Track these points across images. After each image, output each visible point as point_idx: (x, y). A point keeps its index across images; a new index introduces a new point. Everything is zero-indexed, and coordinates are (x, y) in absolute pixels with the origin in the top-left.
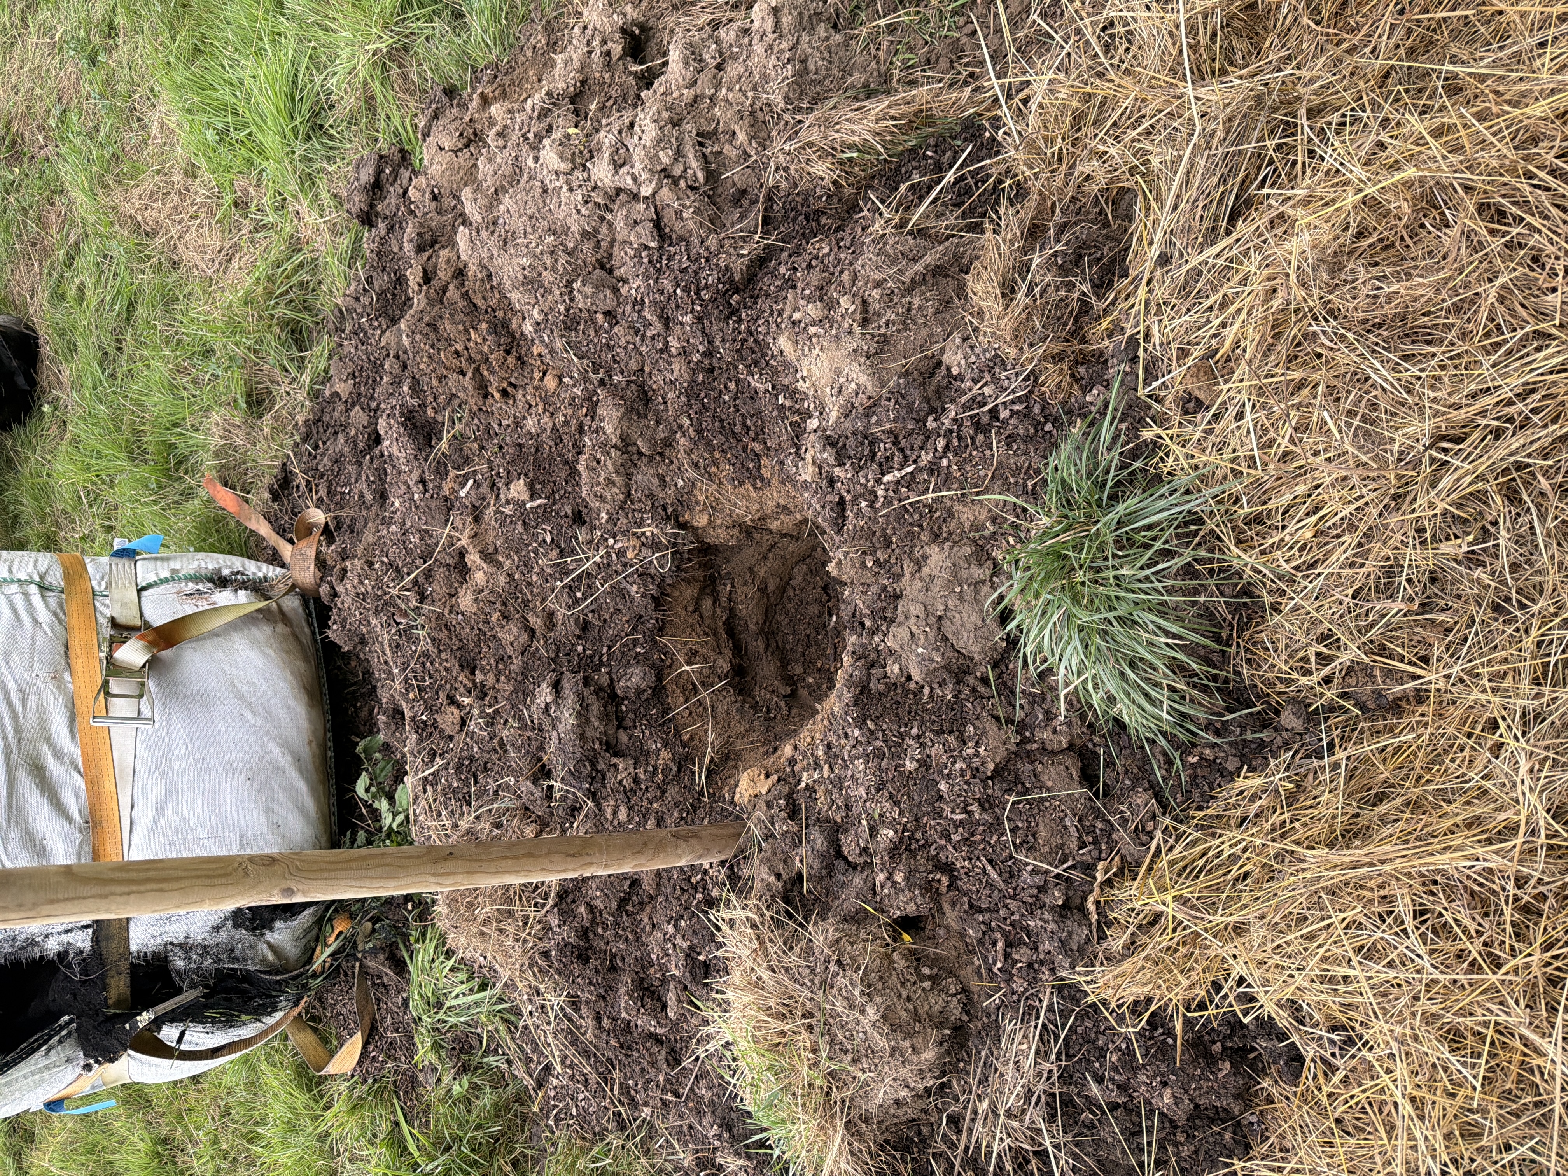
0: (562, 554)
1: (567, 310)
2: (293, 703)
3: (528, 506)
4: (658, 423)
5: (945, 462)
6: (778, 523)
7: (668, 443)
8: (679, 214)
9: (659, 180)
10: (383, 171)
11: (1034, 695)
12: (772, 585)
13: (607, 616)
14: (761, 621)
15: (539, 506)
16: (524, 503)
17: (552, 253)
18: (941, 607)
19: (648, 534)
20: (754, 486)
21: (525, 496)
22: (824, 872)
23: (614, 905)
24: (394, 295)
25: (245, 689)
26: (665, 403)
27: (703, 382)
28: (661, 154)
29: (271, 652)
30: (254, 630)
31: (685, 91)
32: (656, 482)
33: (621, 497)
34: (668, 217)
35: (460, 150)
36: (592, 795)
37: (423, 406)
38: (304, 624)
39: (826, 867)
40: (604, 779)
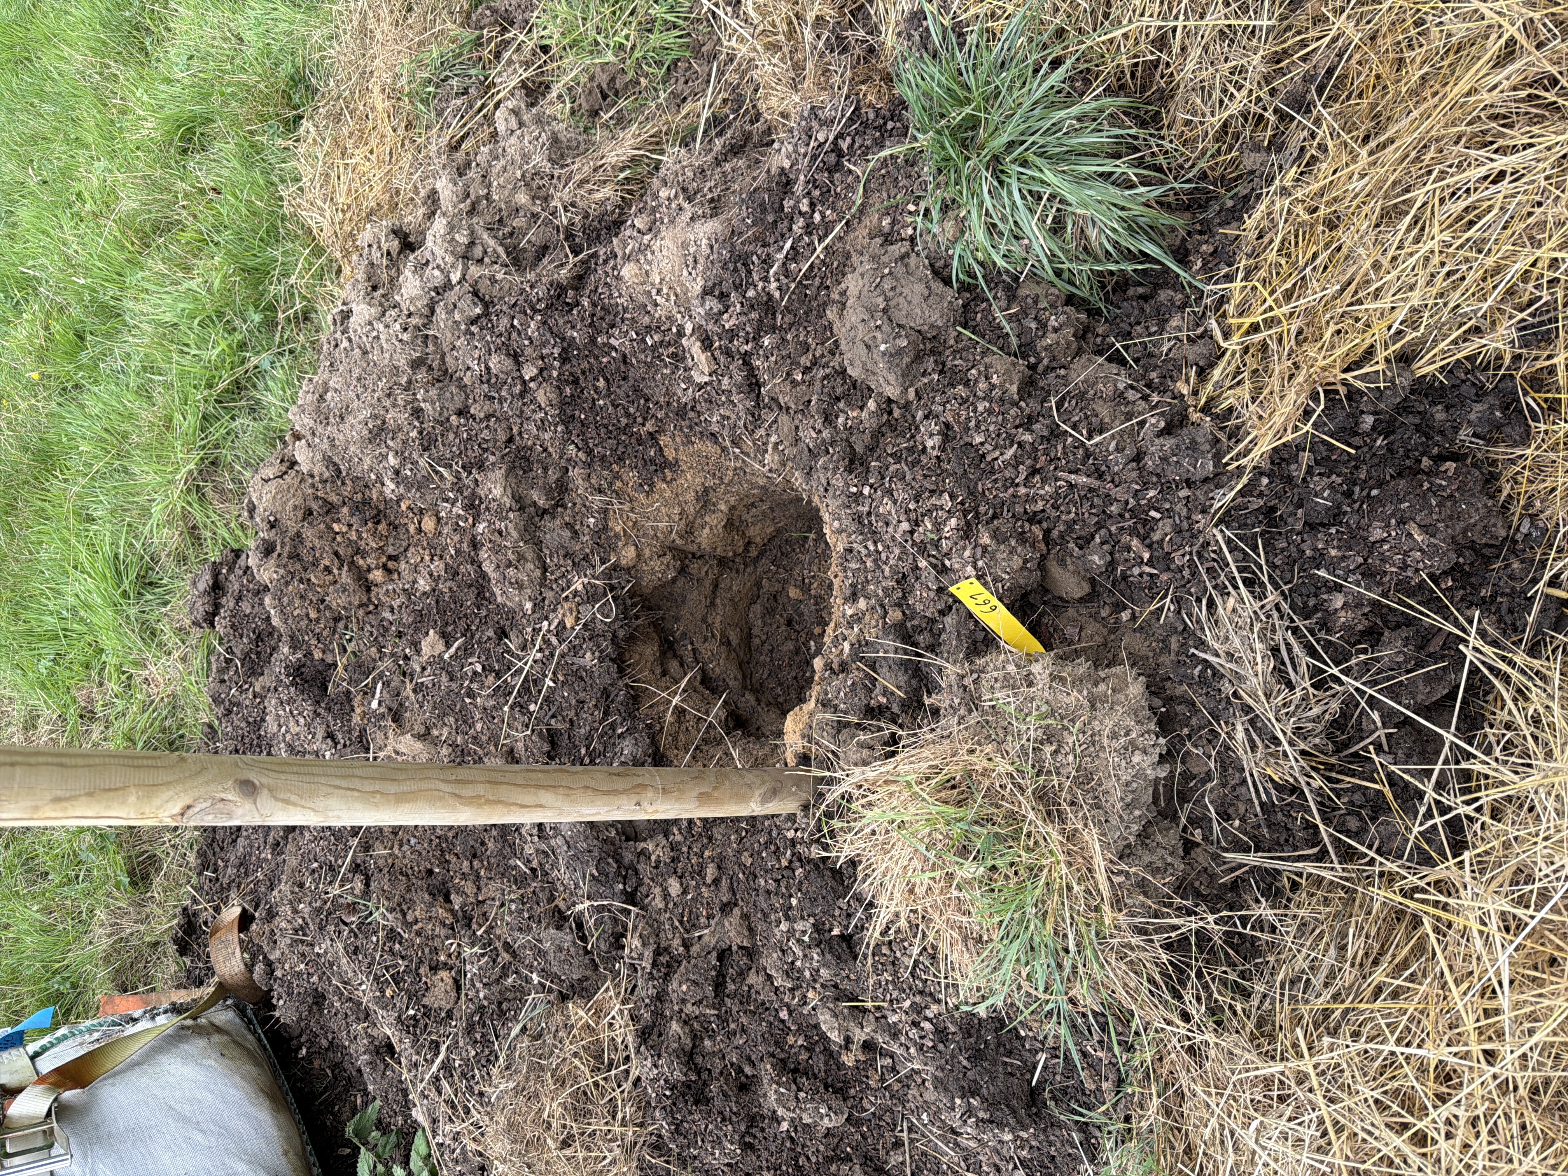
0: (498, 676)
1: (420, 433)
3: (446, 656)
4: (545, 469)
5: (817, 217)
7: (562, 487)
8: (493, 280)
9: (464, 264)
11: (1016, 314)
12: (735, 639)
13: (572, 713)
15: (458, 649)
16: (440, 656)
18: (880, 300)
19: (580, 588)
20: (664, 480)
21: (440, 646)
26: (545, 450)
27: (572, 395)
28: (457, 237)
32: (567, 533)
33: (538, 573)
34: (484, 287)
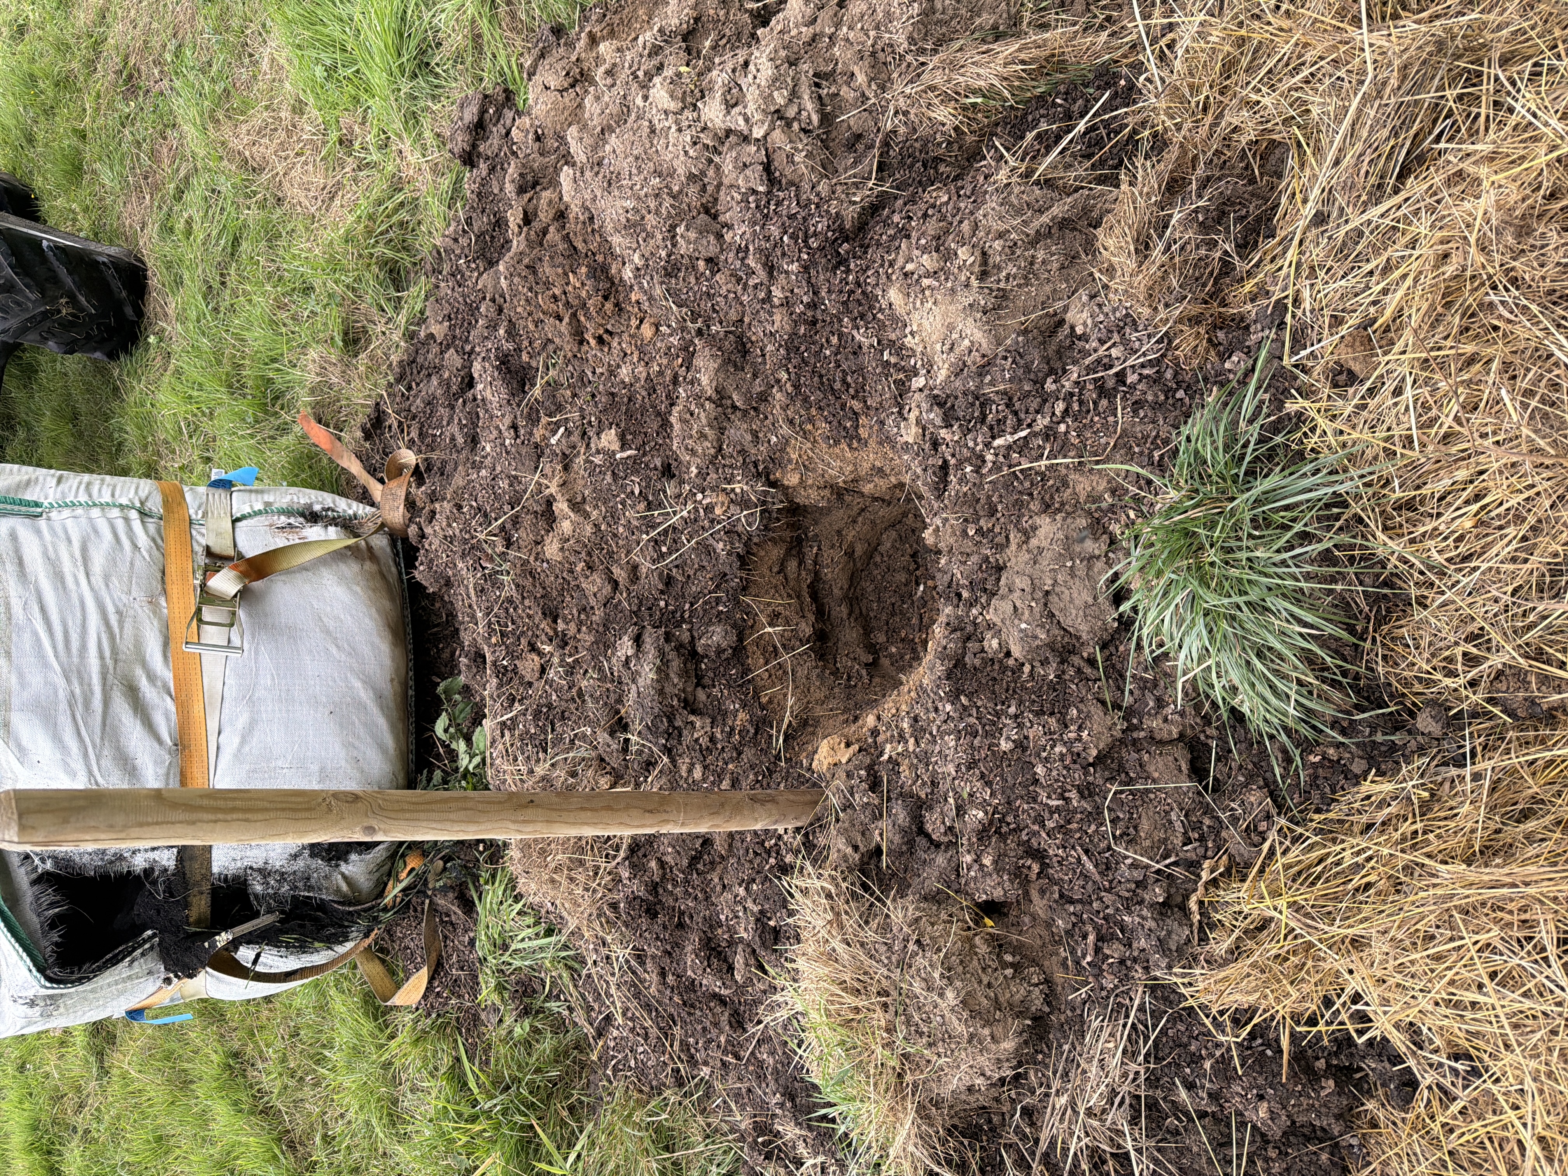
0: (649, 507)
1: (669, 256)
2: (377, 640)
3: (618, 456)
4: (755, 376)
5: (1062, 428)
6: (871, 486)
7: (764, 397)
8: (790, 158)
9: (773, 122)
10: (487, 111)
11: (1146, 681)
12: (859, 550)
13: (691, 573)
14: (846, 586)
15: (629, 457)
16: (614, 453)
17: (657, 196)
18: (1050, 582)
19: (738, 490)
20: (850, 446)
21: (616, 446)
22: (904, 848)
23: (685, 862)
24: (492, 237)
25: (331, 624)
26: (763, 355)
27: (805, 335)
28: (776, 94)
29: (358, 589)
30: (343, 567)
31: (804, 29)
32: (749, 437)
33: (712, 451)
34: (779, 161)
35: (566, 90)
36: (668, 751)
37: (518, 350)
38: (392, 563)
39: (907, 843)
40: (680, 735)
